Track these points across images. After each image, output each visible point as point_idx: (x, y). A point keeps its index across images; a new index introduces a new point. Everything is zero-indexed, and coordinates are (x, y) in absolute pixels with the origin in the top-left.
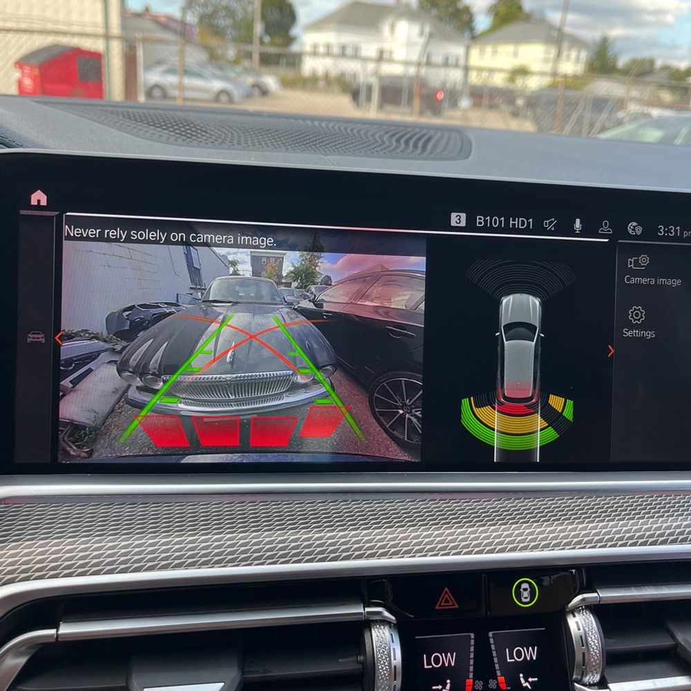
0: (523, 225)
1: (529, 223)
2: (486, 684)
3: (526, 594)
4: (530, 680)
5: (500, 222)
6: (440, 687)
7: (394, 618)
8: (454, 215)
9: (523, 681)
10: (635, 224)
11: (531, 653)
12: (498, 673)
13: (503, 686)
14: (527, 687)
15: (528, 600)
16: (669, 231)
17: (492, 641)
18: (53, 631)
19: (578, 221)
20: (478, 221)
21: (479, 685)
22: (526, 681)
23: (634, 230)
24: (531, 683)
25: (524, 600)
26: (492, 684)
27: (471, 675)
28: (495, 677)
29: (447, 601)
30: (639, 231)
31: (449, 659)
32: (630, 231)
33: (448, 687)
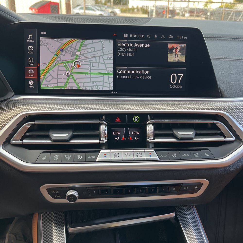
0: (142, 36)
1: (143, 36)
2: (127, 138)
3: (136, 119)
4: (137, 138)
5: (136, 36)
6: (116, 138)
7: (106, 123)
8: (124, 34)
9: (135, 138)
10: (171, 36)
11: (138, 133)
12: (130, 136)
13: (131, 139)
14: (136, 140)
15: (137, 121)
16: (180, 37)
17: (129, 130)
18: (33, 122)
19: (156, 35)
20: (131, 36)
21: (125, 139)
22: (136, 138)
23: (171, 37)
24: (137, 139)
25: (136, 121)
26: (128, 139)
27: (124, 137)
28: (129, 137)
29: (118, 120)
30: (172, 37)
31: (119, 133)
32: (170, 38)
33: (118, 138)
